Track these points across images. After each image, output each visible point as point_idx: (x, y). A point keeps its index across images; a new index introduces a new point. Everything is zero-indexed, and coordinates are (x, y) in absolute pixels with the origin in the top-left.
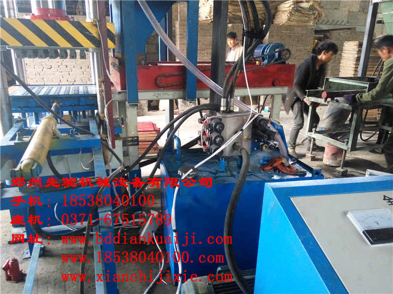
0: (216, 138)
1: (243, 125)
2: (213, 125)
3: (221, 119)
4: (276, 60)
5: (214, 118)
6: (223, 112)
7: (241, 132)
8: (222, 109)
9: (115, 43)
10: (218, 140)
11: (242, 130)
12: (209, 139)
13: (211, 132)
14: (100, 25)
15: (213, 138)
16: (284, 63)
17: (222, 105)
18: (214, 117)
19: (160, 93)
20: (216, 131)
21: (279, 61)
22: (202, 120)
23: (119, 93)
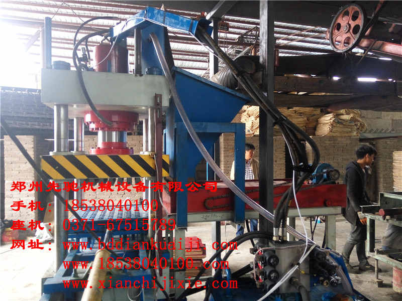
0: (271, 273)
1: (299, 258)
2: (267, 258)
3: (274, 251)
4: (325, 180)
5: (267, 250)
6: (276, 242)
7: (298, 266)
8: (274, 239)
9: (168, 172)
10: (273, 275)
11: (298, 264)
12: (263, 273)
13: (265, 264)
14: (156, 158)
15: (267, 273)
16: (334, 183)
17: (274, 235)
18: (267, 248)
19: (208, 215)
20: (271, 265)
21: (328, 182)
22: (253, 251)
23: (169, 216)
